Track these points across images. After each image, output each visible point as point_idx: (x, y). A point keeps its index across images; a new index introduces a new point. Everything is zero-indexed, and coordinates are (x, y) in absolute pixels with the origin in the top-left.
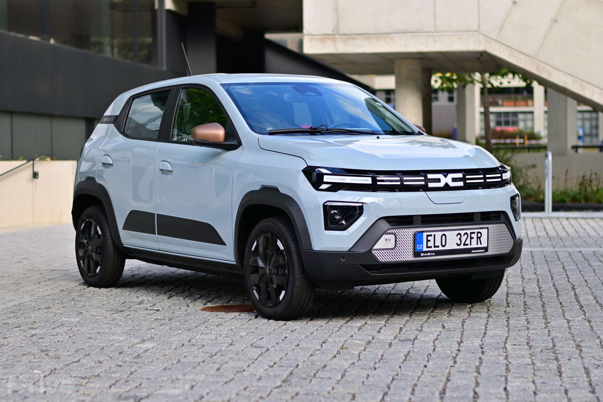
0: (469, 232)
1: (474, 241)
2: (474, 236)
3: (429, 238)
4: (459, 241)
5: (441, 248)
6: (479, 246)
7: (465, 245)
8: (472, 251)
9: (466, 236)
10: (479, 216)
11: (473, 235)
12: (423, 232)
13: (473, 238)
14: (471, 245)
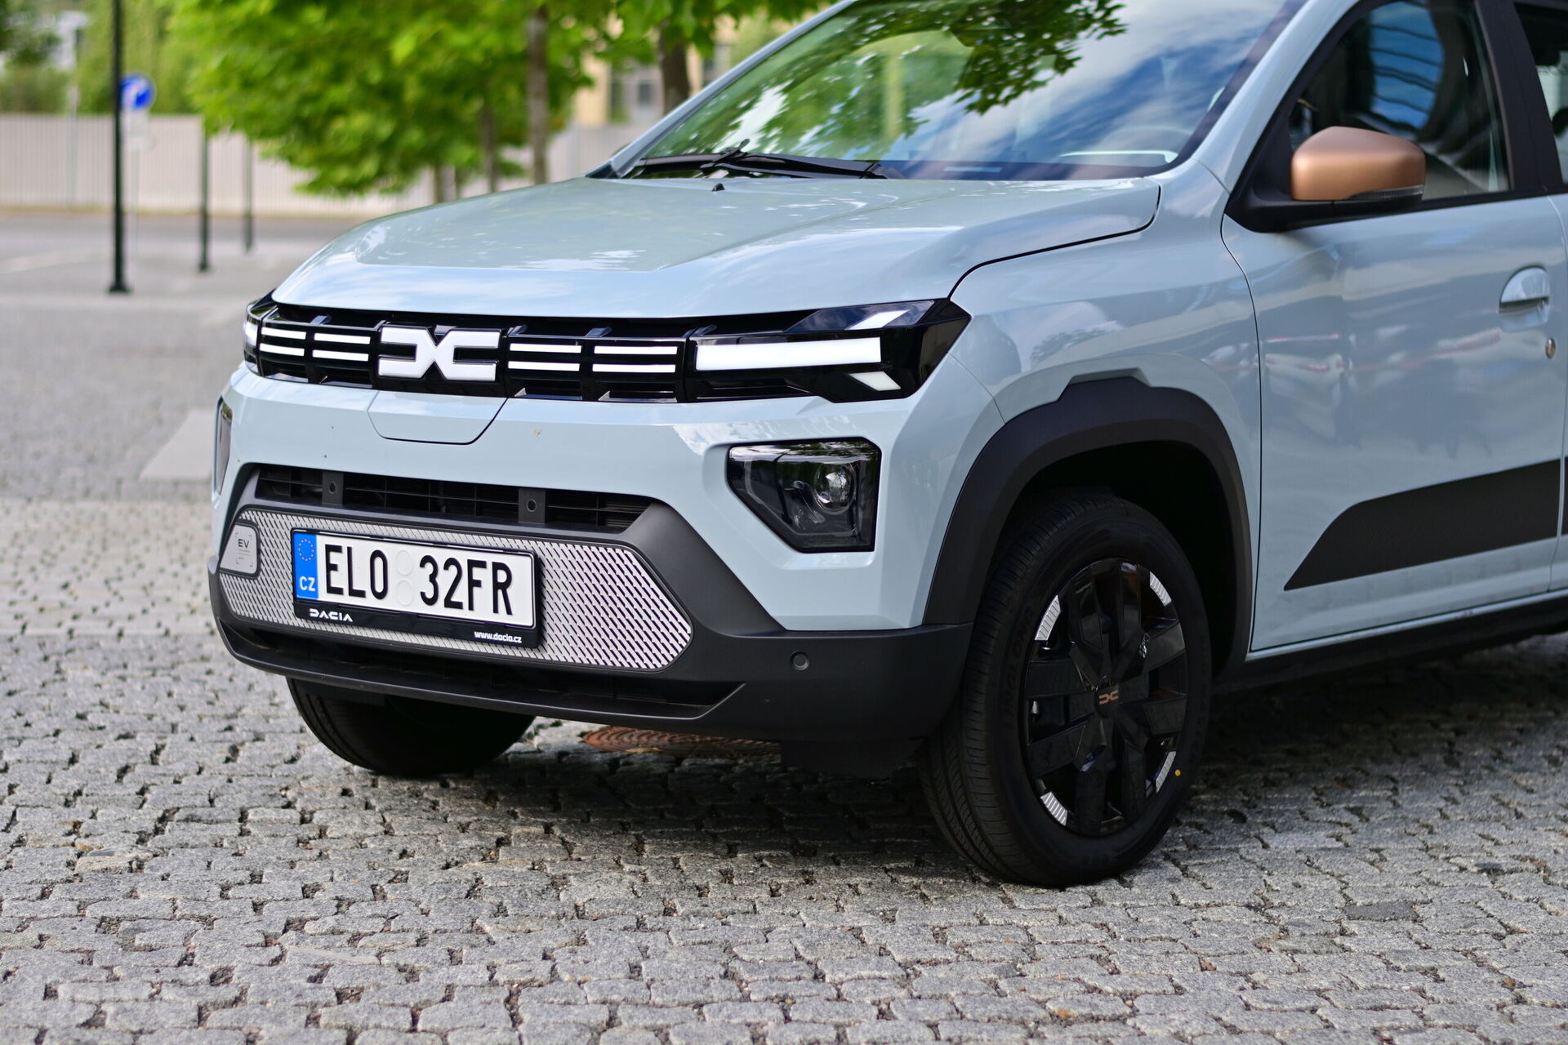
0: (463, 557)
1: (484, 595)
2: (484, 575)
3: (335, 558)
4: (431, 586)
5: (370, 602)
6: (502, 618)
7: (449, 603)
8: (478, 635)
9: (453, 569)
10: (541, 506)
11: (478, 573)
12: (314, 532)
13: (478, 584)
14: (471, 608)
